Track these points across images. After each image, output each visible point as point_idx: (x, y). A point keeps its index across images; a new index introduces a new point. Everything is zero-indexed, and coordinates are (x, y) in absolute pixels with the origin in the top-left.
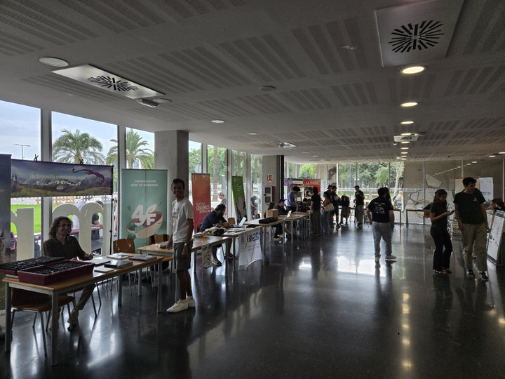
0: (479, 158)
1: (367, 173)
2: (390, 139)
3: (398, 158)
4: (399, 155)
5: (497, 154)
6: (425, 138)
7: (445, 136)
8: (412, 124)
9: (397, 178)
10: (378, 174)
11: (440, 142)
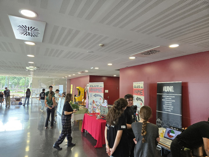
0: (59, 78)
1: (16, 80)
2: (24, 68)
3: (29, 76)
4: (29, 74)
5: (65, 77)
6: (39, 69)
7: (47, 69)
8: (33, 64)
9: (30, 83)
10: (21, 81)
11: (45, 71)
